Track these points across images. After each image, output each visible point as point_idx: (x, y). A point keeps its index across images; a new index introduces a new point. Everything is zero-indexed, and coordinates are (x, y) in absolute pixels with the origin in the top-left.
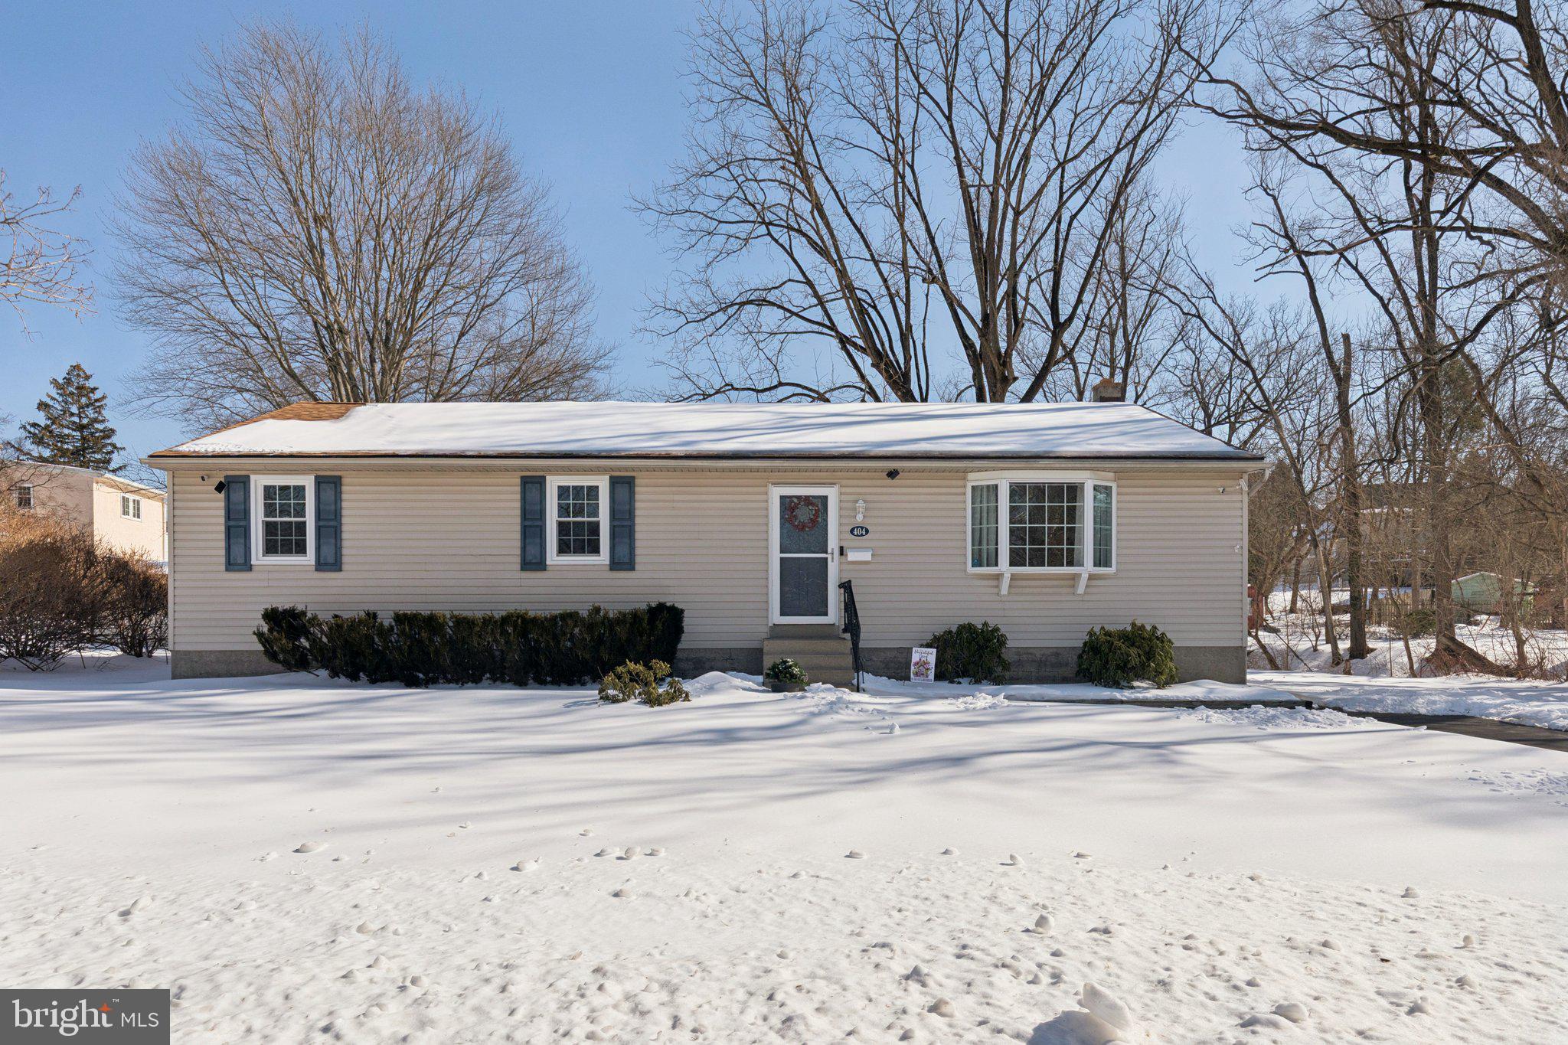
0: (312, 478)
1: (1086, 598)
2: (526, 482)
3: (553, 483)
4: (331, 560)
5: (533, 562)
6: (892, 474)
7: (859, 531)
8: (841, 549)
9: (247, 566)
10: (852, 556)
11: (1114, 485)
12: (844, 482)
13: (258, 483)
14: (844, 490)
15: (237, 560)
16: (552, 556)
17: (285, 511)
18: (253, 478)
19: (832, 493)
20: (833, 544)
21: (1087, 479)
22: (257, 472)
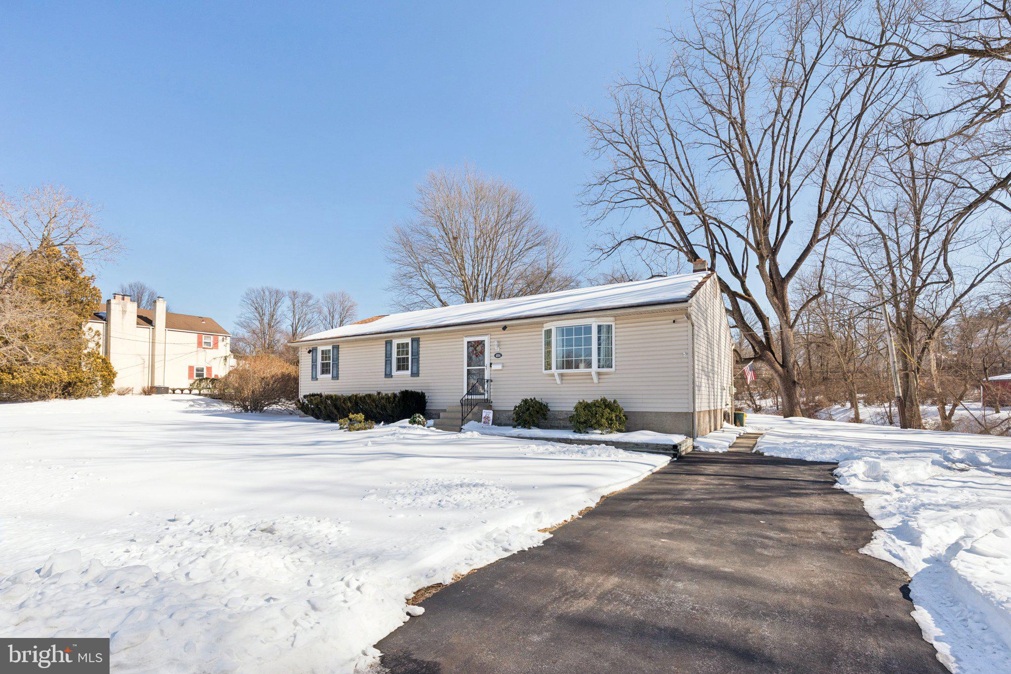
0: (331, 346)
1: (600, 385)
2: (387, 343)
3: (395, 342)
4: (335, 376)
5: (388, 375)
6: (505, 328)
7: (498, 355)
8: (491, 364)
9: (316, 379)
10: (494, 367)
11: (613, 324)
12: (492, 333)
13: (320, 349)
14: (492, 337)
15: (313, 377)
16: (395, 372)
17: (327, 358)
19: (486, 338)
20: (487, 362)
21: (594, 322)
22: (319, 345)
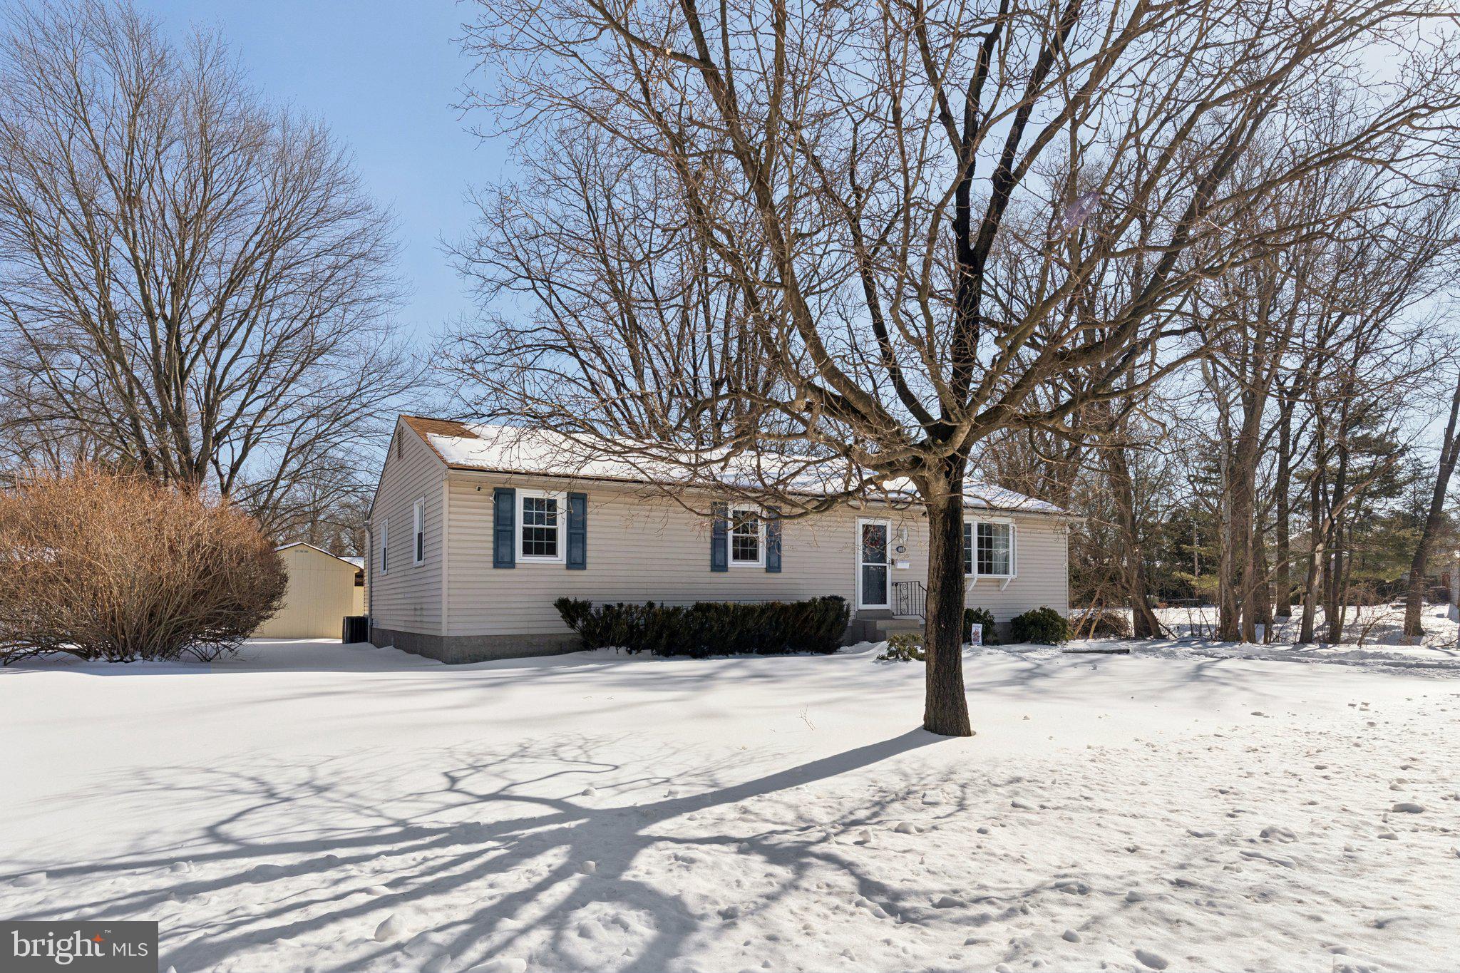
0: (564, 494)
3: (731, 508)
4: (579, 560)
5: (718, 566)
6: (925, 514)
7: (901, 549)
8: (893, 560)
9: (511, 564)
10: (900, 566)
12: (894, 517)
13: (521, 495)
14: (894, 522)
15: (503, 560)
16: (732, 563)
17: (540, 519)
18: (518, 491)
19: (889, 524)
20: (889, 557)
21: (1010, 523)
22: (522, 486)
